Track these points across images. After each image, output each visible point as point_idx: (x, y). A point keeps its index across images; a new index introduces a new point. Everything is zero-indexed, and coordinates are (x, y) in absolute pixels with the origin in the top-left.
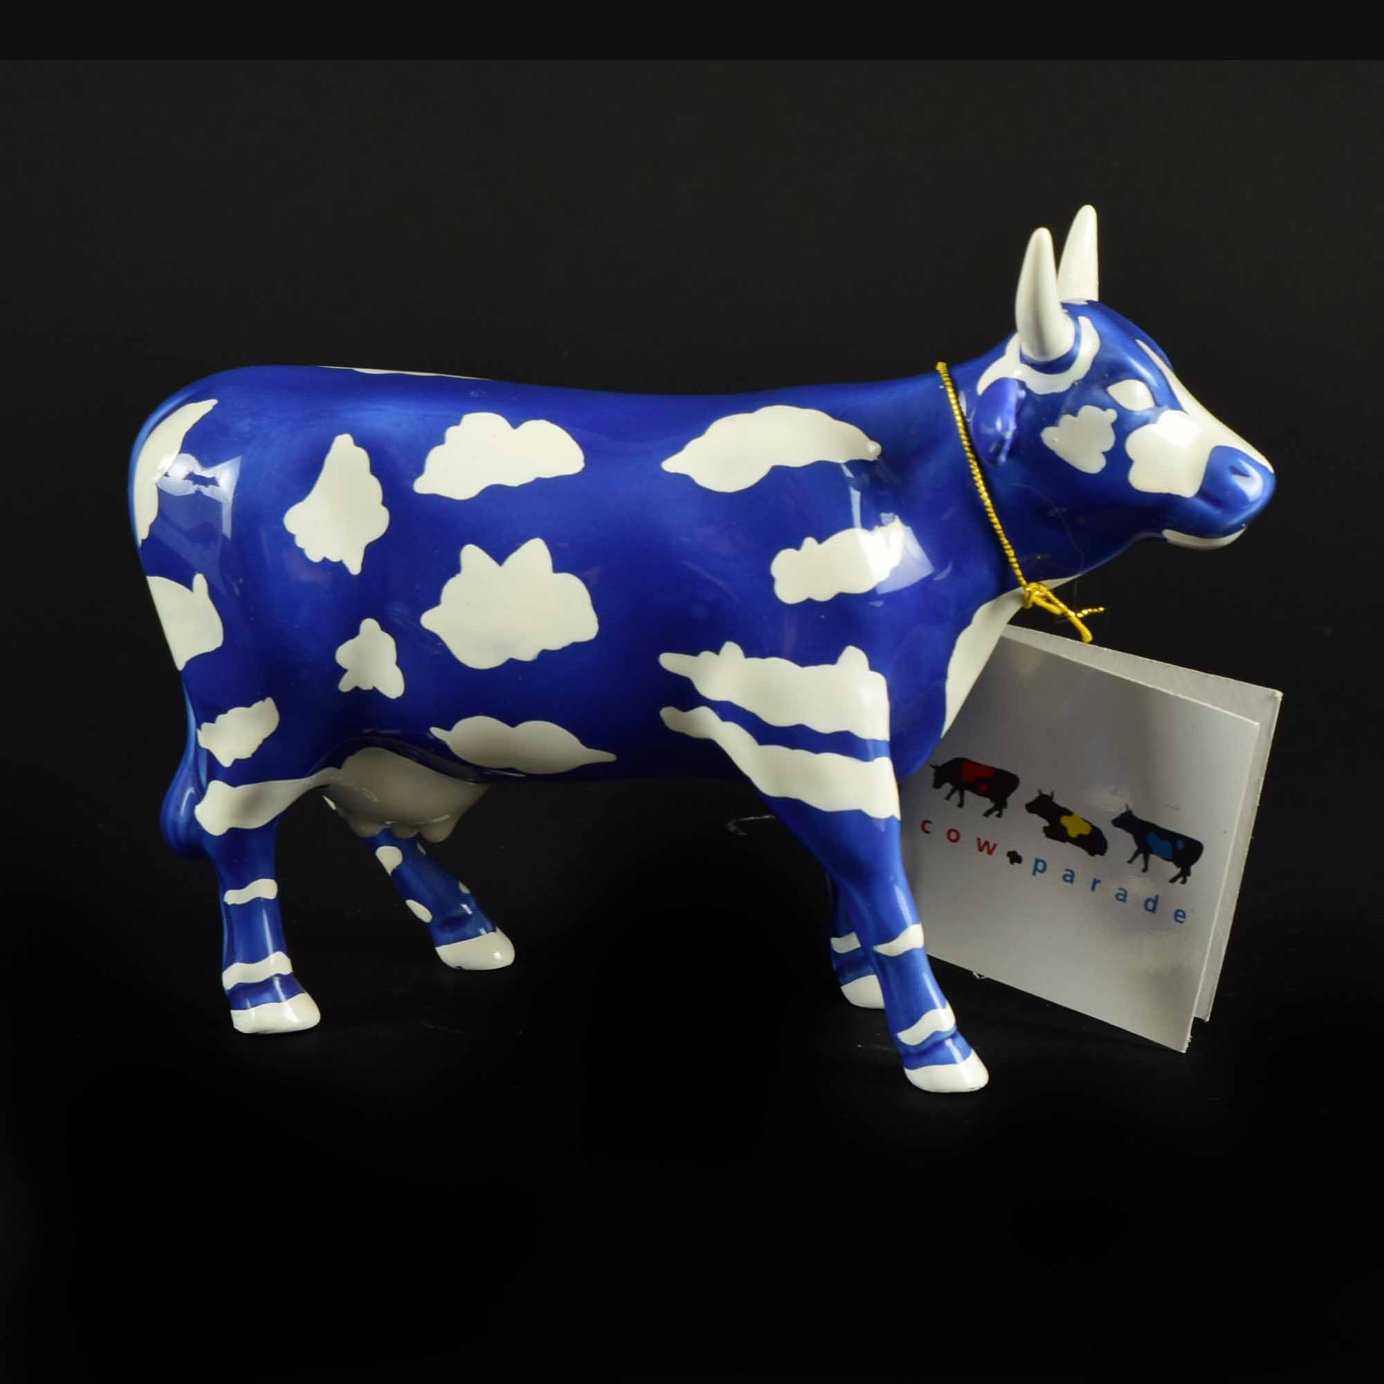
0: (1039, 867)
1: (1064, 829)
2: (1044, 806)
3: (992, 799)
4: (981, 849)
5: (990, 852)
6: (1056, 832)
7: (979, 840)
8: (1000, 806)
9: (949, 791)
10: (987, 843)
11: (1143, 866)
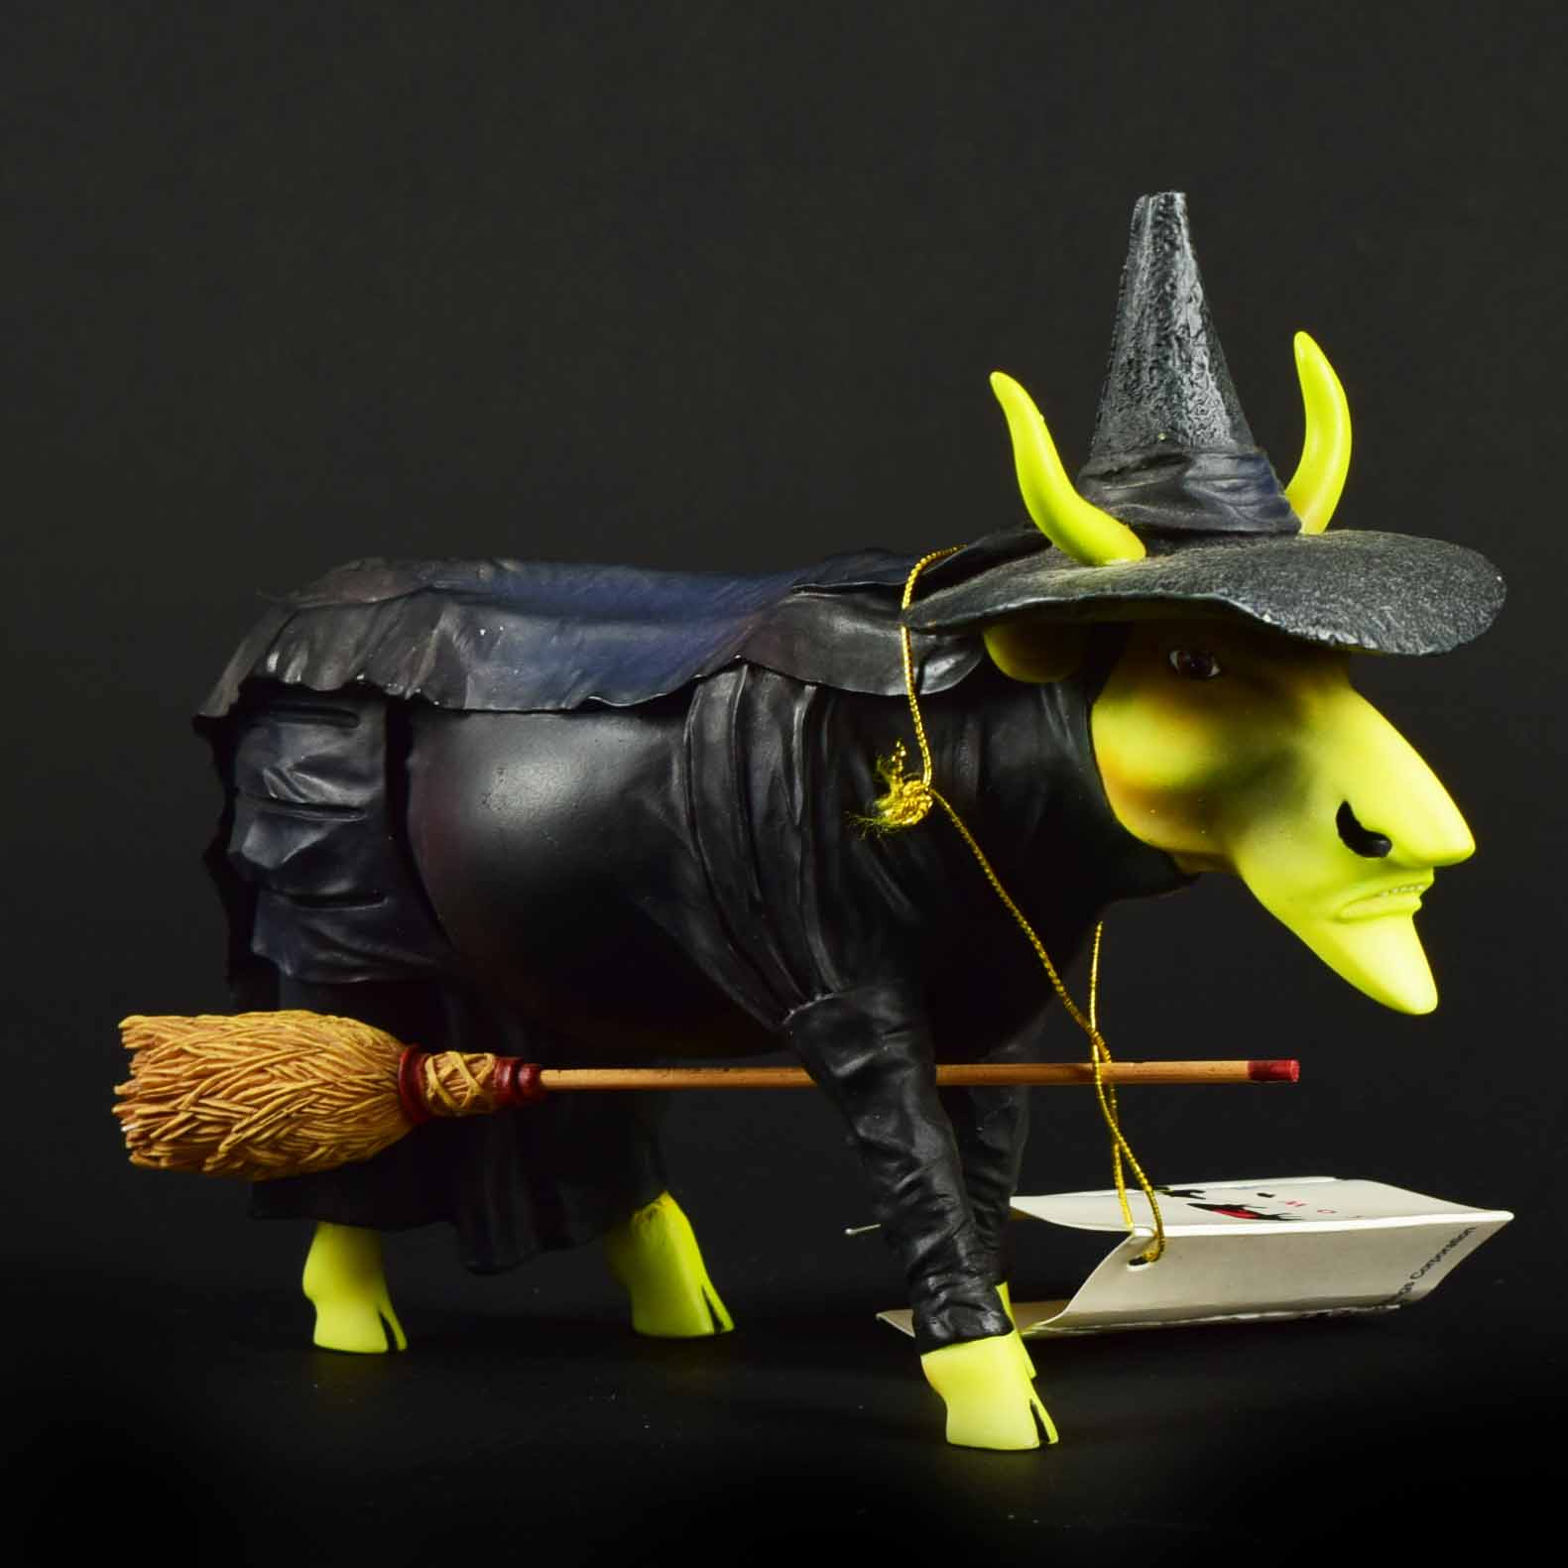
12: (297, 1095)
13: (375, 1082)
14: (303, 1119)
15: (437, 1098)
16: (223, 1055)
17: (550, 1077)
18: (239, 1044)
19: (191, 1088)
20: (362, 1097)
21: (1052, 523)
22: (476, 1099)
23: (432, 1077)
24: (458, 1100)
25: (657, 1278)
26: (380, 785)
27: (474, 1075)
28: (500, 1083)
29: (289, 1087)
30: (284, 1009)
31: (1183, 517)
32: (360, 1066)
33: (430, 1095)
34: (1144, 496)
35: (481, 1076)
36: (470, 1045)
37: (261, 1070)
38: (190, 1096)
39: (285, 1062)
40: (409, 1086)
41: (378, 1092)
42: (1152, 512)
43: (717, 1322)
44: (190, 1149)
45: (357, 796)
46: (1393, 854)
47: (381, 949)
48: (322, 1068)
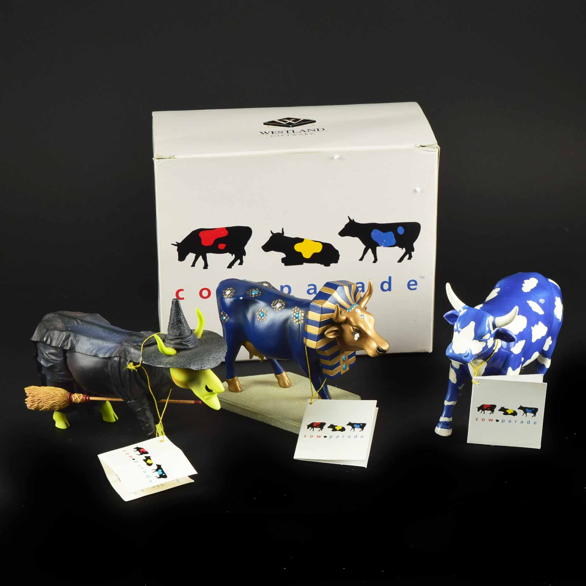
0: (503, 421)
1: (507, 413)
2: (503, 410)
3: (491, 411)
4: (490, 421)
5: (492, 421)
6: (506, 413)
7: (489, 419)
8: (493, 411)
9: (481, 411)
10: (491, 419)
11: (526, 416)
12: (54, 403)
13: (65, 400)
14: (54, 406)
15: (74, 402)
16: (42, 397)
17: (91, 398)
18: (44, 395)
19: (37, 401)
20: (63, 403)
21: (163, 351)
22: (80, 402)
23: (73, 399)
24: (78, 402)
25: (108, 414)
26: (62, 358)
27: (80, 399)
28: (84, 400)
29: (53, 402)
30: (48, 386)
31: (182, 347)
32: (63, 398)
33: (73, 401)
34: (176, 344)
35: (81, 399)
36: (79, 392)
37: (48, 399)
38: (38, 402)
39: (51, 398)
40: (70, 399)
41: (65, 402)
42: (177, 346)
43: (116, 419)
44: (37, 410)
45: (59, 359)
46: (213, 392)
47: (63, 378)
48: (57, 399)
